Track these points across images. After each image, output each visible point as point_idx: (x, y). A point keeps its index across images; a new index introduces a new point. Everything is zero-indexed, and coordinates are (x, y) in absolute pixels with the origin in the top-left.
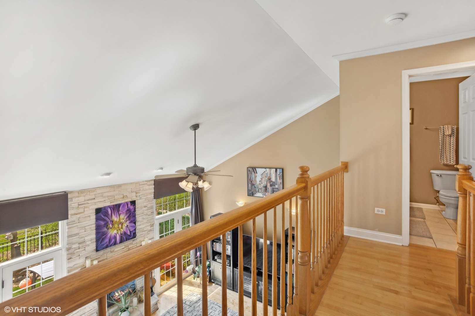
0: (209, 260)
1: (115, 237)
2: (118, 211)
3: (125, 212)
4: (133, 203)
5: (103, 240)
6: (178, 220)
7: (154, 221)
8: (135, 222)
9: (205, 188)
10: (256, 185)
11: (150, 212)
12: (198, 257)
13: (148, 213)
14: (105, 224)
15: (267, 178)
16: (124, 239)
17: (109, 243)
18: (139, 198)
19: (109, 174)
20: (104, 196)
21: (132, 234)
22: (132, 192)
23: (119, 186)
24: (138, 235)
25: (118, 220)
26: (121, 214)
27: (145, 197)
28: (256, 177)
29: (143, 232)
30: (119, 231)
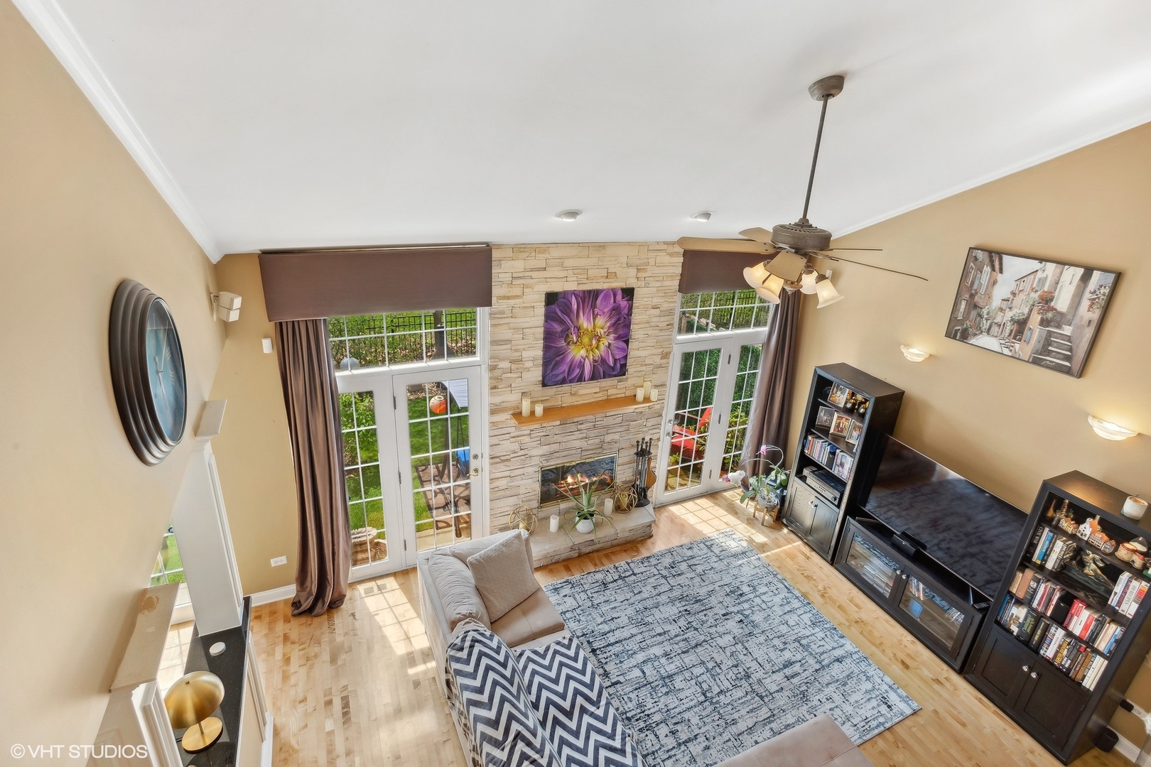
0: (788, 472)
1: (581, 365)
2: (594, 306)
3: (608, 311)
4: (629, 293)
5: (557, 364)
6: (730, 356)
7: (671, 346)
8: (628, 340)
9: (821, 299)
10: (985, 311)
11: (666, 324)
12: (762, 456)
13: (660, 324)
14: (562, 331)
15: (1035, 296)
16: (599, 373)
17: (569, 374)
18: (643, 284)
19: (573, 214)
20: (565, 264)
21: (618, 365)
22: (629, 265)
23: (601, 246)
24: (631, 369)
25: (590, 328)
26: (597, 314)
27: (658, 284)
28: (995, 283)
29: (642, 365)
30: (591, 353)
